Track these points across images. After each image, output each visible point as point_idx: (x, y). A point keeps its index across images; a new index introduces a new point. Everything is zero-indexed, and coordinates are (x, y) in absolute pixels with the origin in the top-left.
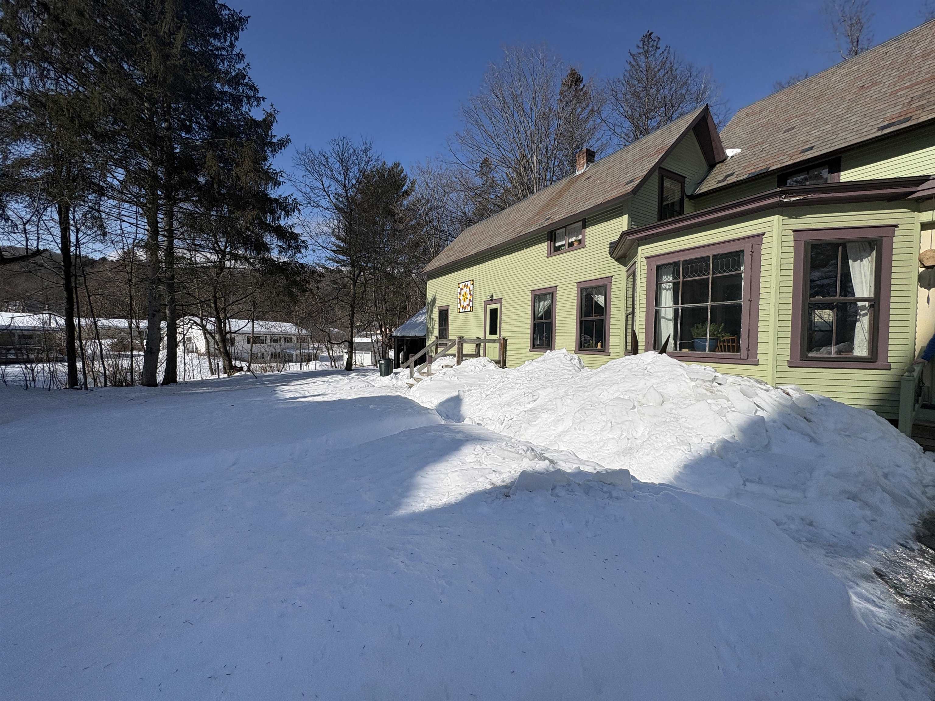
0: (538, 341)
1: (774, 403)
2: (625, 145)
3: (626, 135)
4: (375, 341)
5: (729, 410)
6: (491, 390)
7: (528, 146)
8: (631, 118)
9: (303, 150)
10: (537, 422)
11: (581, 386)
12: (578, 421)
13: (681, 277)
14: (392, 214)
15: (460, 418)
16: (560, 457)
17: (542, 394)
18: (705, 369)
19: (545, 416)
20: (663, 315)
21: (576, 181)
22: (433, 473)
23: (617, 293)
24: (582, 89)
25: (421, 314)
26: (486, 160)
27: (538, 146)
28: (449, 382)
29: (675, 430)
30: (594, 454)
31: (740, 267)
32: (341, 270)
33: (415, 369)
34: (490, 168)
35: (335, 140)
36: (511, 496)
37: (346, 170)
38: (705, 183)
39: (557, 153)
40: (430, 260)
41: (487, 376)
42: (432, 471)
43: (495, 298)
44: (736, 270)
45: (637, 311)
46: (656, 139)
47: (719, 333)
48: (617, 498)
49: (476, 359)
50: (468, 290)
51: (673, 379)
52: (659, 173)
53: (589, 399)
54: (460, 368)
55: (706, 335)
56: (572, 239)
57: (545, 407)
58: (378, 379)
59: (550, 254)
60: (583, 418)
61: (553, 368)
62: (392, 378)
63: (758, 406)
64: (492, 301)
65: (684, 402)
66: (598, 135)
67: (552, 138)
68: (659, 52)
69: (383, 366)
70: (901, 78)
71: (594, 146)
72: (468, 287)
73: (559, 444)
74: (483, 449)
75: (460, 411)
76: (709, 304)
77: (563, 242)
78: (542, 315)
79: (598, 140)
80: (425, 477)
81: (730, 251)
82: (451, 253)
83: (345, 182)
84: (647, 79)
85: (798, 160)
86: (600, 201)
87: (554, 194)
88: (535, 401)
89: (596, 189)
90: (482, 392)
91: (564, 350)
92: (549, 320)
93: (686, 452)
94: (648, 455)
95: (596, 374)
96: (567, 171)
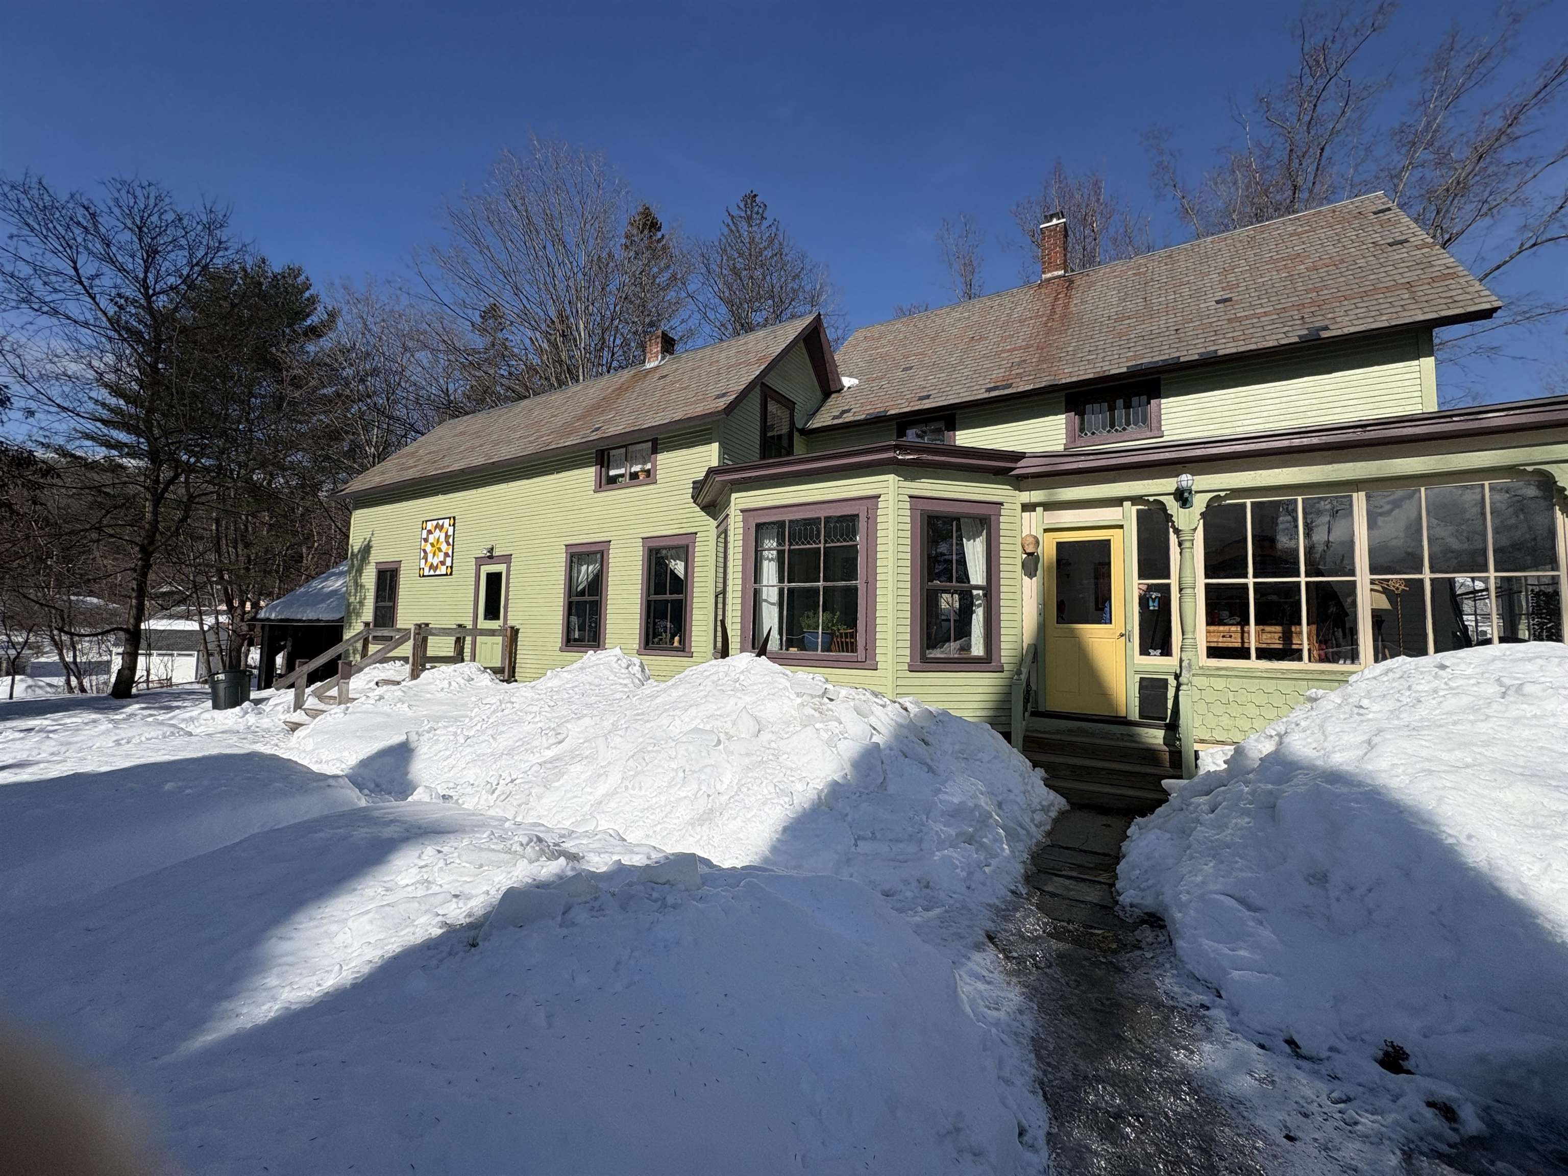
0: (577, 632)
1: (890, 722)
2: (722, 340)
3: (722, 325)
4: (211, 628)
5: (841, 737)
6: (478, 727)
7: (570, 303)
8: (729, 303)
9: (19, 178)
10: (561, 782)
11: (640, 711)
12: (632, 773)
13: (787, 543)
14: (276, 366)
15: (404, 788)
16: (591, 846)
17: (574, 730)
18: (813, 679)
19: (576, 769)
20: (764, 597)
21: (645, 376)
22: (312, 924)
23: (704, 559)
24: (659, 241)
25: (334, 574)
26: (494, 307)
27: (587, 308)
28: (388, 715)
29: (773, 774)
30: (655, 829)
31: (855, 536)
32: (121, 466)
33: (308, 690)
34: (500, 323)
35: (123, 182)
36: (480, 943)
37: (151, 254)
38: (818, 415)
39: (620, 326)
40: (364, 469)
41: (473, 699)
42: (311, 919)
43: (497, 554)
44: (851, 540)
45: (729, 589)
46: (758, 342)
47: (833, 625)
48: (674, 907)
49: (453, 667)
50: (443, 535)
51: (773, 695)
52: (762, 391)
53: (650, 735)
54: (416, 686)
55: (818, 626)
56: (636, 468)
57: (577, 753)
58: (206, 715)
59: (600, 487)
60: (640, 768)
61: (596, 681)
62: (247, 713)
63: (875, 729)
64: (491, 557)
65: (787, 730)
66: (683, 314)
67: (612, 300)
68: (765, 224)
69: (222, 686)
70: (1004, 339)
71: (678, 329)
72: (444, 531)
73: (598, 818)
74: (439, 852)
75: (407, 773)
76: (821, 584)
77: (622, 471)
78: (584, 588)
79: (683, 321)
80: (291, 939)
81: (846, 513)
82: (411, 462)
83: (146, 277)
84: (750, 255)
85: (916, 408)
86: (678, 416)
87: (610, 390)
88: (560, 742)
89: (673, 396)
90: (459, 732)
91: (617, 651)
92: (597, 598)
93: (787, 806)
94: (735, 818)
95: (665, 691)
96: (634, 356)
